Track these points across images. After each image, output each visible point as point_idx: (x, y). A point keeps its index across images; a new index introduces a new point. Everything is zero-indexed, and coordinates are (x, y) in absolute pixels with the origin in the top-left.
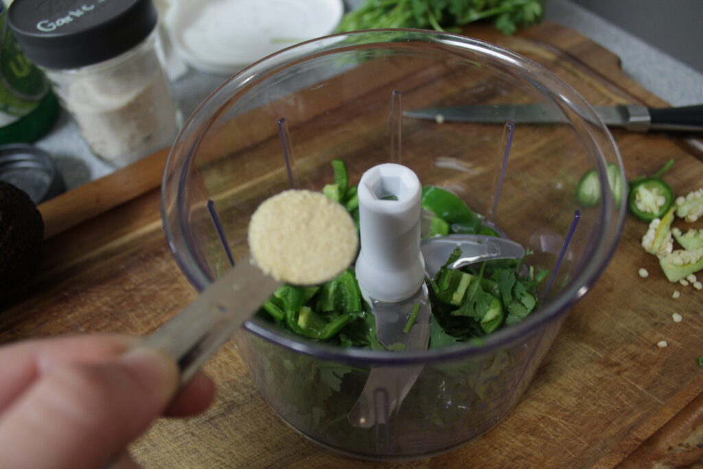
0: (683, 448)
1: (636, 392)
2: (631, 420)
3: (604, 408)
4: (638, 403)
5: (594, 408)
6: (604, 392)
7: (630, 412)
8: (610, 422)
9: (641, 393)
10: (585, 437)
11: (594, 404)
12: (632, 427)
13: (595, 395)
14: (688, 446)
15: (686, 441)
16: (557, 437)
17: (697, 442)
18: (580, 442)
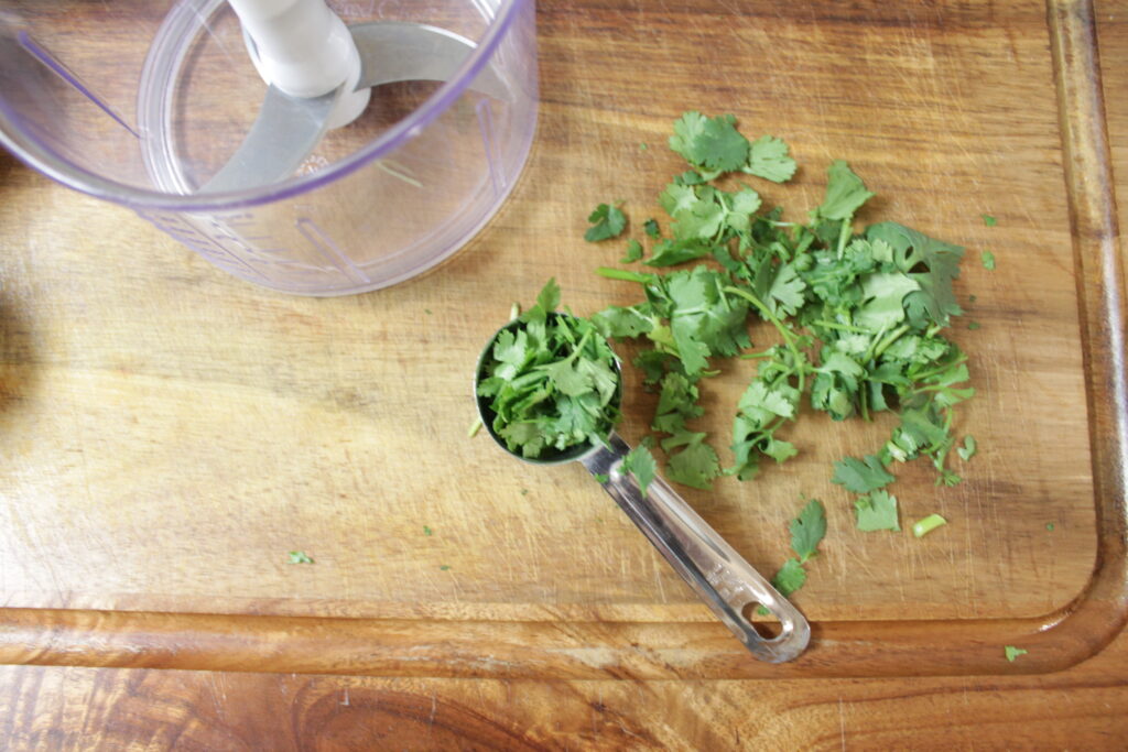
0: (649, 655)
1: (647, 567)
2: (611, 591)
3: (592, 557)
4: (637, 581)
5: (582, 549)
6: (610, 542)
7: (619, 584)
8: (585, 576)
9: (651, 575)
10: (542, 571)
11: (586, 546)
12: (602, 599)
13: (597, 537)
14: (657, 657)
15: (660, 652)
16: (512, 548)
17: (670, 661)
18: (532, 572)
